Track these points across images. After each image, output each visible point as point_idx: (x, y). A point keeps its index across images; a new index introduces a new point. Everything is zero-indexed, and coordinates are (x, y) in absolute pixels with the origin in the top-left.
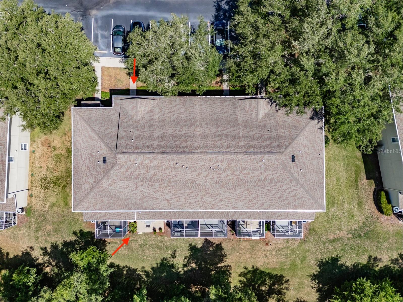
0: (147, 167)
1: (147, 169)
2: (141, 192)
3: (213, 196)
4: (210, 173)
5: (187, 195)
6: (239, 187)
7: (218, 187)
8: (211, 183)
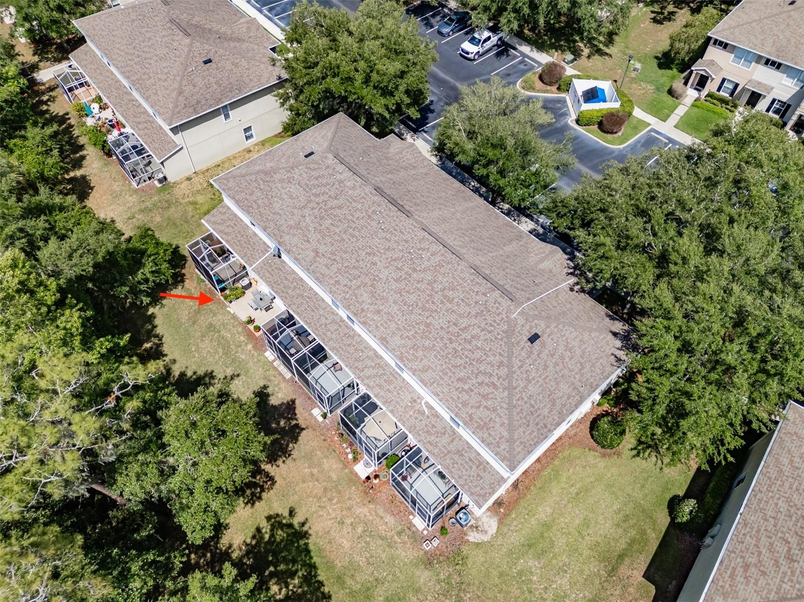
0: (342, 191)
1: (339, 193)
4: (403, 259)
5: (346, 267)
6: (420, 311)
8: (391, 273)
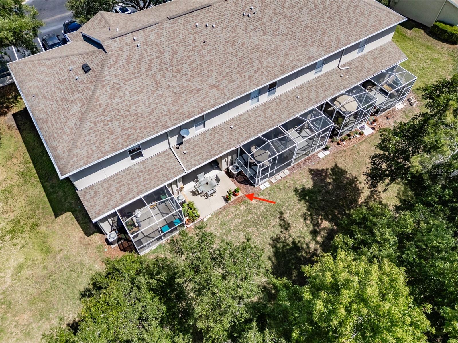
3: (273, 54)
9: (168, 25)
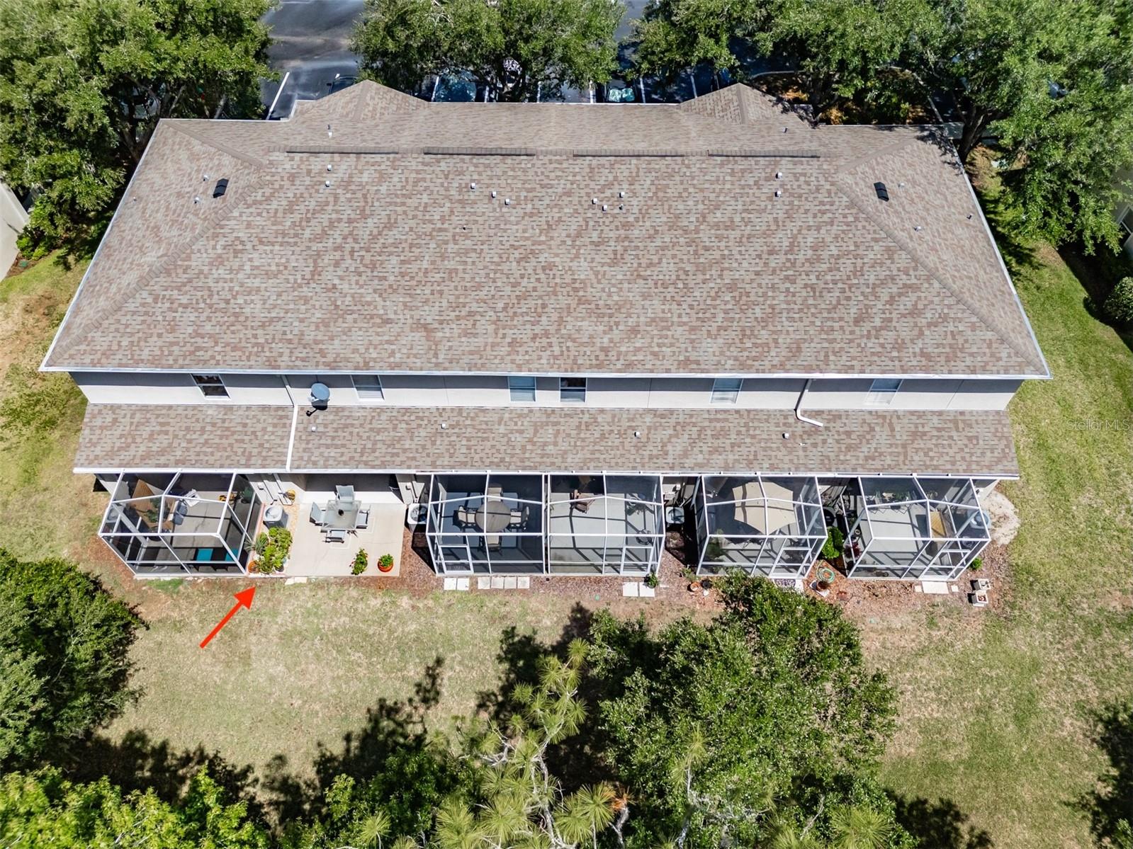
0: (365, 196)
1: (362, 204)
2: (329, 290)
3: (604, 315)
4: (591, 223)
5: (505, 309)
6: (700, 277)
7: (620, 277)
8: (593, 260)
9: (414, 163)
